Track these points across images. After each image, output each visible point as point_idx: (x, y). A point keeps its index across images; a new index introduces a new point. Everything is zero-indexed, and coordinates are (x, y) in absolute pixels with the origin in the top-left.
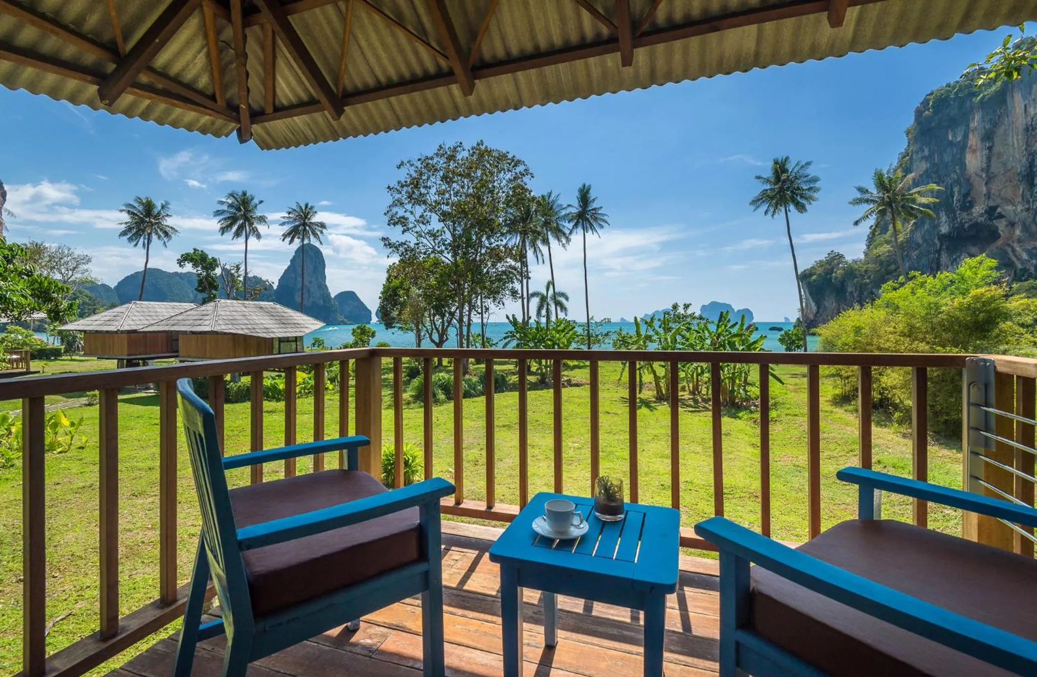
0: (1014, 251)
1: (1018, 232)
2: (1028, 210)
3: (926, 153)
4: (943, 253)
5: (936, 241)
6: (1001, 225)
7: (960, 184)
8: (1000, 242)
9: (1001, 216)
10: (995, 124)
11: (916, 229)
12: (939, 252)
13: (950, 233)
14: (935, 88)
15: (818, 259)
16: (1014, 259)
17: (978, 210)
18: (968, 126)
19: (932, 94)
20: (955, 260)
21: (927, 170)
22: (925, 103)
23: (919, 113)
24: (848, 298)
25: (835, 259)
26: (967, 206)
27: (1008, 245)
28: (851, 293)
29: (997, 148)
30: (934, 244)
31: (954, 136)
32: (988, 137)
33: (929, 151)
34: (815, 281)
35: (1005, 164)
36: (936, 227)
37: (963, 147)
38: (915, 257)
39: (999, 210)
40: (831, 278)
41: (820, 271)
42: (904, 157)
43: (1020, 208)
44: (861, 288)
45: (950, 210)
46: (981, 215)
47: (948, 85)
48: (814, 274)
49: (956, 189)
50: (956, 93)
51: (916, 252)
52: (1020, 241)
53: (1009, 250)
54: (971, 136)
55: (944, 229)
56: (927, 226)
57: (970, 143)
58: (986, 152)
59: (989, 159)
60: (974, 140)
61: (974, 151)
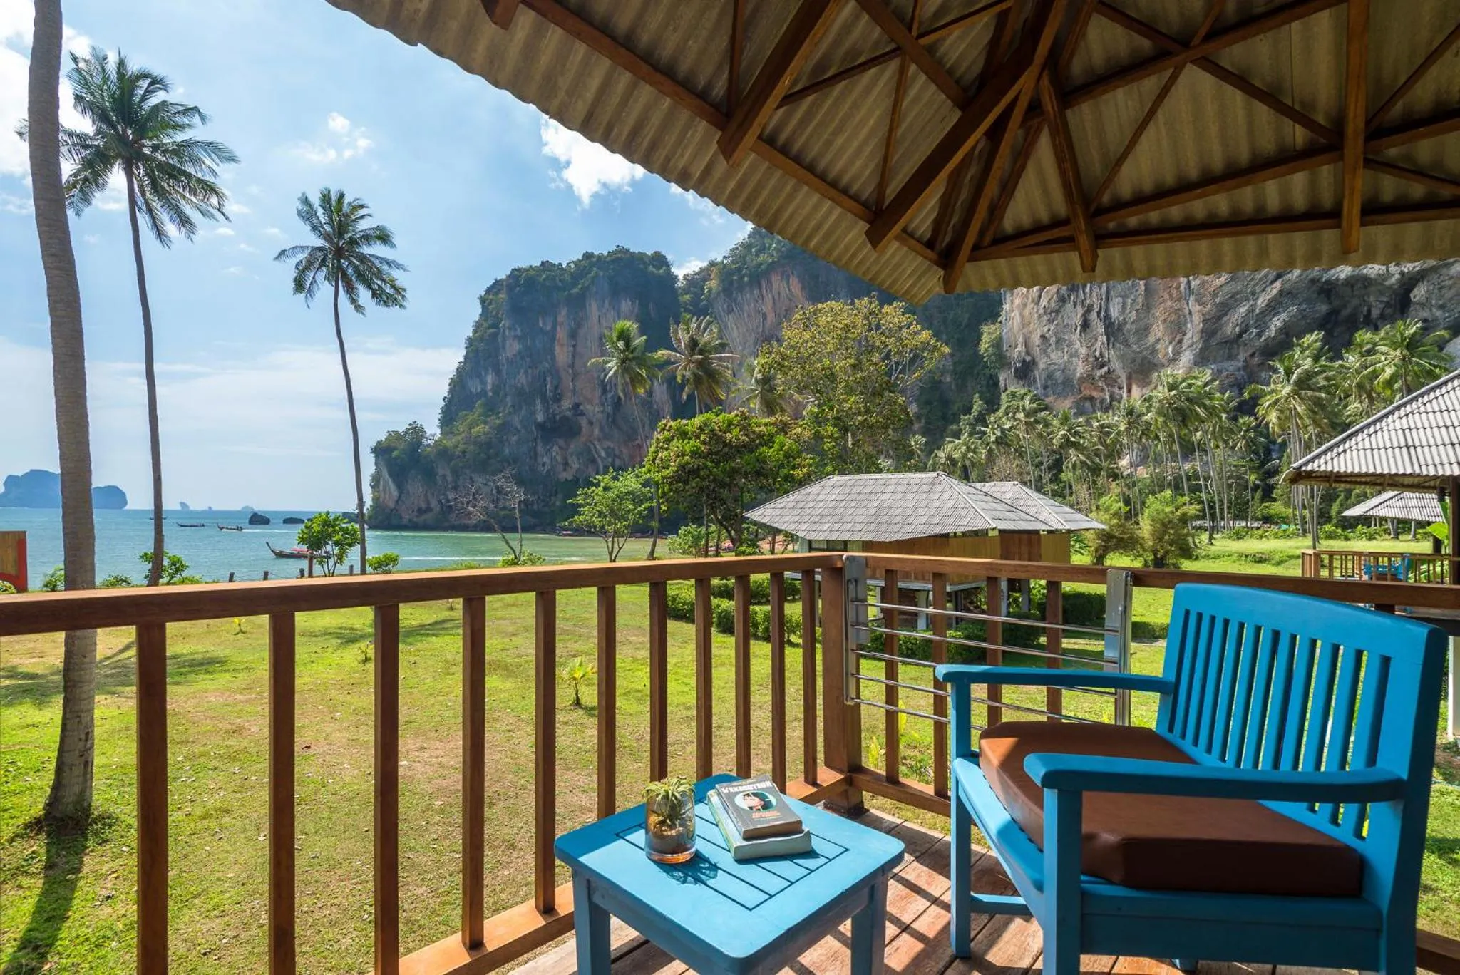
0: (595, 448)
1: (596, 431)
2: (602, 412)
3: (519, 332)
4: (539, 441)
5: (533, 429)
6: (583, 422)
7: (552, 375)
8: (583, 439)
9: (582, 414)
10: (579, 325)
12: (535, 440)
13: (545, 422)
15: (392, 430)
16: (596, 456)
17: (566, 403)
18: (556, 318)
20: (549, 450)
21: (519, 352)
25: (416, 431)
26: (558, 399)
27: (590, 442)
29: (579, 349)
30: (532, 432)
31: (544, 323)
32: (573, 335)
35: (585, 366)
36: (533, 413)
37: (552, 337)
38: (514, 443)
39: (581, 408)
43: (597, 409)
45: (544, 400)
46: (569, 409)
48: (394, 449)
49: (548, 379)
51: (515, 438)
52: (599, 440)
53: (592, 447)
54: (558, 328)
55: (540, 418)
56: (524, 412)
57: (558, 335)
58: (571, 348)
59: (574, 357)
60: (561, 334)
61: (562, 345)
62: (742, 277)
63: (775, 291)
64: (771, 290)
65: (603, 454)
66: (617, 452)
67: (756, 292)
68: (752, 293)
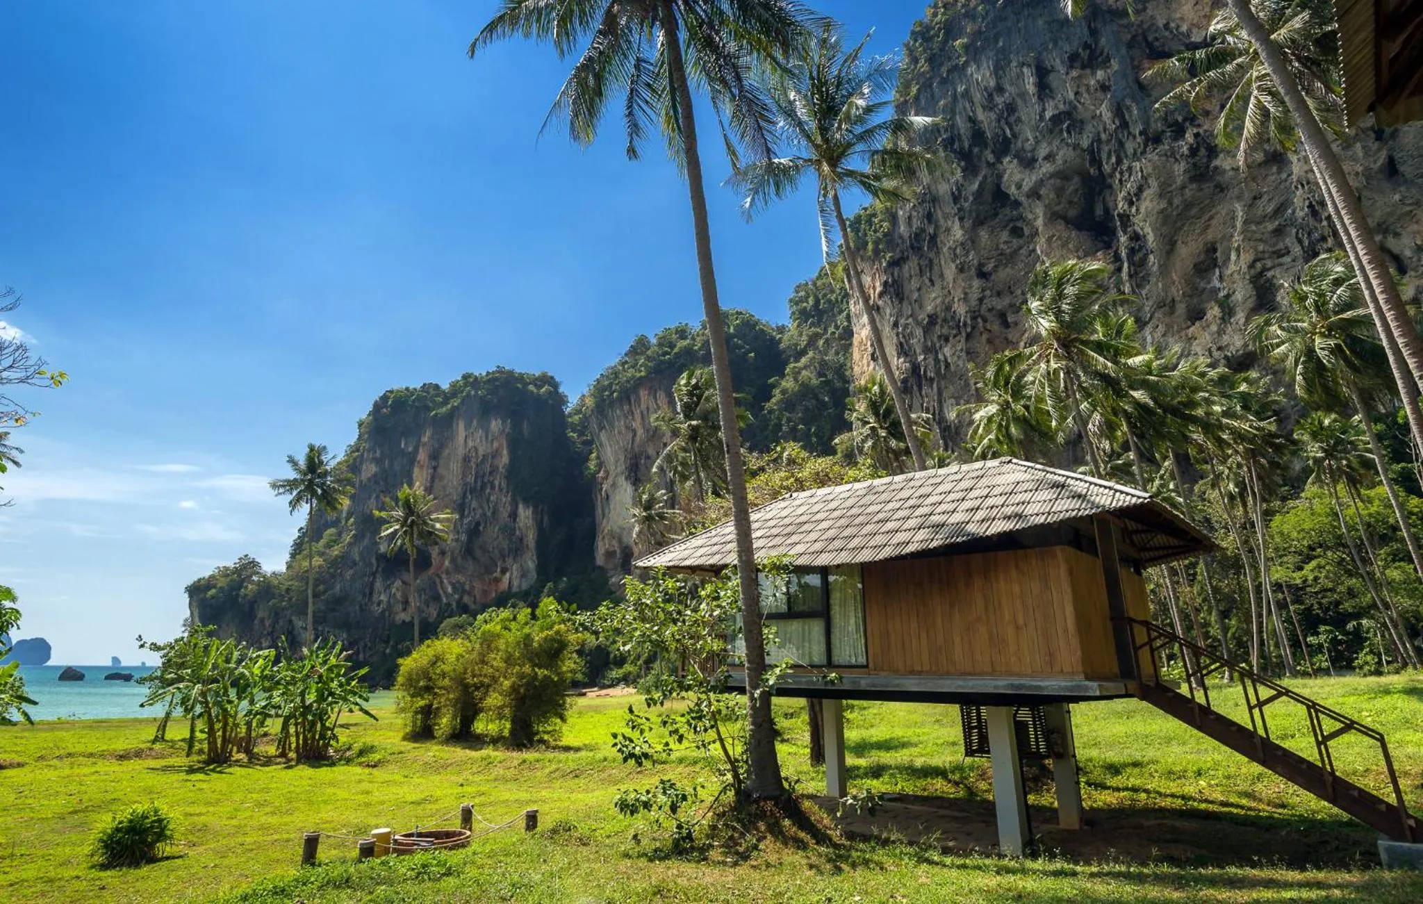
0: (442, 582)
1: (447, 563)
2: (457, 540)
3: (378, 455)
4: (378, 576)
5: (374, 561)
6: (435, 551)
8: (431, 571)
10: (442, 446)
11: (355, 541)
12: (374, 574)
14: (395, 387)
15: (222, 564)
16: (441, 592)
18: (419, 438)
19: (391, 392)
20: (389, 586)
21: (375, 475)
22: (384, 398)
23: (377, 407)
24: (257, 627)
25: (248, 566)
27: (438, 575)
28: (262, 620)
29: (440, 470)
30: (371, 564)
31: (406, 445)
32: (435, 456)
33: (382, 453)
34: (213, 597)
35: (444, 488)
36: (376, 543)
37: (412, 459)
38: (348, 578)
40: (238, 595)
41: (222, 583)
42: (353, 452)
43: (451, 537)
44: (277, 614)
47: (407, 389)
48: (214, 587)
50: (414, 401)
51: (351, 572)
52: (448, 573)
53: (438, 581)
54: (420, 450)
55: (383, 548)
56: (366, 541)
57: (419, 458)
58: (430, 471)
60: (422, 456)
61: (422, 467)
62: (612, 394)
63: (643, 406)
64: (640, 406)
65: (450, 590)
66: (467, 587)
67: (626, 408)
68: (622, 410)
